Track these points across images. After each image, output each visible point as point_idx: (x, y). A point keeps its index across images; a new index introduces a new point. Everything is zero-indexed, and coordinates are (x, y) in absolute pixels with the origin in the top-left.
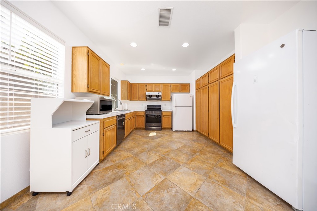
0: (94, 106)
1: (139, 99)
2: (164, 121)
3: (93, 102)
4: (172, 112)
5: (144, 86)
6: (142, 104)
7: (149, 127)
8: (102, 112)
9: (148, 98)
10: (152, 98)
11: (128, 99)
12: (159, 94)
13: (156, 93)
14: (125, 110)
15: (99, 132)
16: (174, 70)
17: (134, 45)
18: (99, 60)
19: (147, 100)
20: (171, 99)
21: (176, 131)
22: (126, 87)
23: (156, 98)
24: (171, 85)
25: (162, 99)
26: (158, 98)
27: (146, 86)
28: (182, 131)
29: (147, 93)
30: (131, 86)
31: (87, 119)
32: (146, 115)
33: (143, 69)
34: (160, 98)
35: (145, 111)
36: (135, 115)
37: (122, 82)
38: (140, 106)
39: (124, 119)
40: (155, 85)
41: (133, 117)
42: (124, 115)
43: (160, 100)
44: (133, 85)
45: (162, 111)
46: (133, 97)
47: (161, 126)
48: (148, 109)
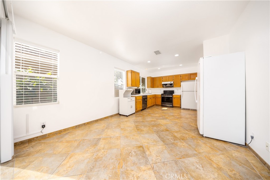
0: (133, 91)
1: (158, 87)
2: (175, 101)
3: (133, 90)
4: (181, 95)
5: (161, 78)
6: (161, 90)
7: (164, 105)
8: (136, 94)
9: (164, 86)
10: (167, 85)
11: (151, 87)
12: (171, 83)
13: (169, 83)
14: (150, 94)
15: (135, 101)
16: (181, 65)
17: (149, 62)
18: (135, 73)
19: (163, 87)
21: (184, 109)
22: (150, 80)
23: (170, 85)
24: (181, 75)
25: (174, 86)
26: (171, 85)
27: (162, 78)
28: (189, 109)
29: (163, 83)
30: (153, 79)
31: (131, 96)
32: (162, 97)
33: (159, 69)
34: (172, 85)
35: (161, 94)
36: (155, 97)
37: (148, 77)
38: (159, 91)
39: (147, 98)
40: (169, 77)
41: (153, 98)
42: (147, 96)
44: (154, 78)
45: (173, 94)
46: (155, 86)
47: (173, 105)
48: (164, 93)
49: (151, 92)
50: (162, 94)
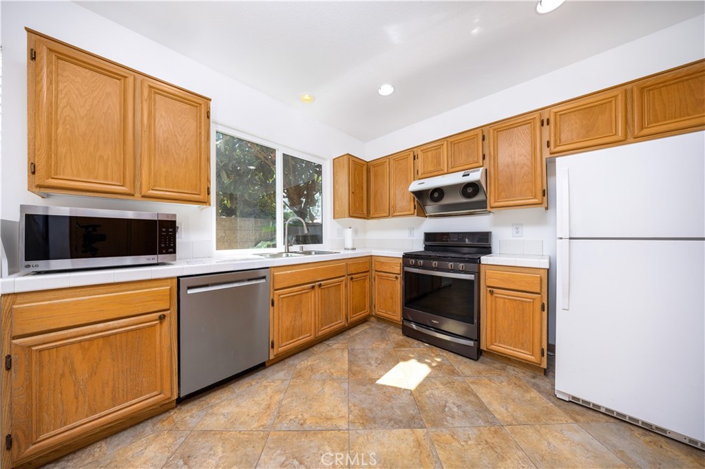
1: (391, 213)
5: (408, 159)
7: (415, 326)
9: (427, 201)
10: (446, 201)
11: (350, 216)
13: (457, 178)
19: (421, 212)
20: (545, 198)
22: (344, 178)
23: (462, 198)
25: (491, 201)
26: (471, 198)
27: (416, 157)
29: (415, 186)
30: (367, 171)
34: (479, 196)
35: (404, 255)
36: (370, 269)
37: (336, 162)
38: (399, 237)
43: (482, 207)
44: (374, 166)
45: (485, 259)
46: (376, 208)
47: (478, 340)
48: (427, 248)
49: (354, 241)
50: (407, 256)
